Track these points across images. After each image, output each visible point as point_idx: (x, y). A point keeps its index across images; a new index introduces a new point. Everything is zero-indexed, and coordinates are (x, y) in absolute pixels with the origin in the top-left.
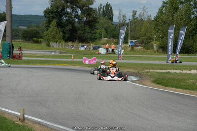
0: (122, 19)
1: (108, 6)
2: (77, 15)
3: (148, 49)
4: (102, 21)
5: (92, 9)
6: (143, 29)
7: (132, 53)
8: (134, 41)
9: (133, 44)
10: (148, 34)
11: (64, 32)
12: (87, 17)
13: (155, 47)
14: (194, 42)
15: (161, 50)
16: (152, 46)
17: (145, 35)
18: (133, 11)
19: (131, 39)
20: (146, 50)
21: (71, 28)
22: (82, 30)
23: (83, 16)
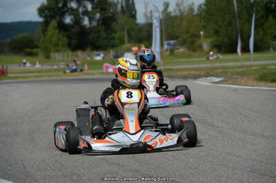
0: (149, 15)
2: (87, 11)
3: (195, 50)
4: (122, 19)
5: (106, 1)
6: (184, 23)
7: (172, 57)
8: (172, 42)
9: (171, 47)
10: (192, 30)
11: (69, 38)
12: (100, 13)
13: (206, 46)
16: (201, 47)
17: (188, 32)
19: (167, 39)
20: (192, 53)
21: (79, 30)
22: (96, 33)
23: (95, 11)
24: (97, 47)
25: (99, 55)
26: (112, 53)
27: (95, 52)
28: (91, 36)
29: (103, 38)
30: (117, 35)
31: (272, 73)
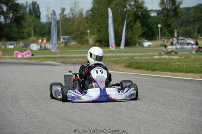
0: (50, 16)
1: (34, 4)
2: (3, 11)
3: (83, 44)
4: (30, 19)
5: (18, 4)
6: (76, 24)
7: (66, 48)
8: (66, 37)
9: (66, 41)
10: (81, 29)
12: (13, 14)
13: (91, 41)
14: (133, 34)
15: (98, 44)
16: (87, 41)
17: (78, 30)
18: (62, 8)
19: (63, 35)
20: (81, 46)
22: (9, 28)
23: (9, 12)
24: (10, 39)
26: (21, 44)
27: (8, 42)
28: (6, 30)
29: (15, 32)
30: (26, 30)
31: (137, 63)
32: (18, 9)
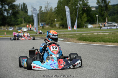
1: (24, 4)
2: (6, 9)
3: (52, 27)
4: (21, 13)
5: (15, 5)
6: (48, 15)
7: (43, 30)
8: (43, 23)
9: (43, 25)
10: (51, 18)
12: (12, 10)
13: (57, 25)
14: (81, 21)
15: (61, 27)
16: (55, 25)
17: (50, 19)
18: (40, 7)
19: (41, 22)
20: (52, 28)
21: (2, 17)
22: (10, 18)
23: (9, 9)
24: (10, 25)
25: (11, 28)
26: (17, 28)
27: (9, 27)
28: (8, 20)
29: (13, 21)
30: (19, 20)
31: (84, 37)
32: (14, 7)
